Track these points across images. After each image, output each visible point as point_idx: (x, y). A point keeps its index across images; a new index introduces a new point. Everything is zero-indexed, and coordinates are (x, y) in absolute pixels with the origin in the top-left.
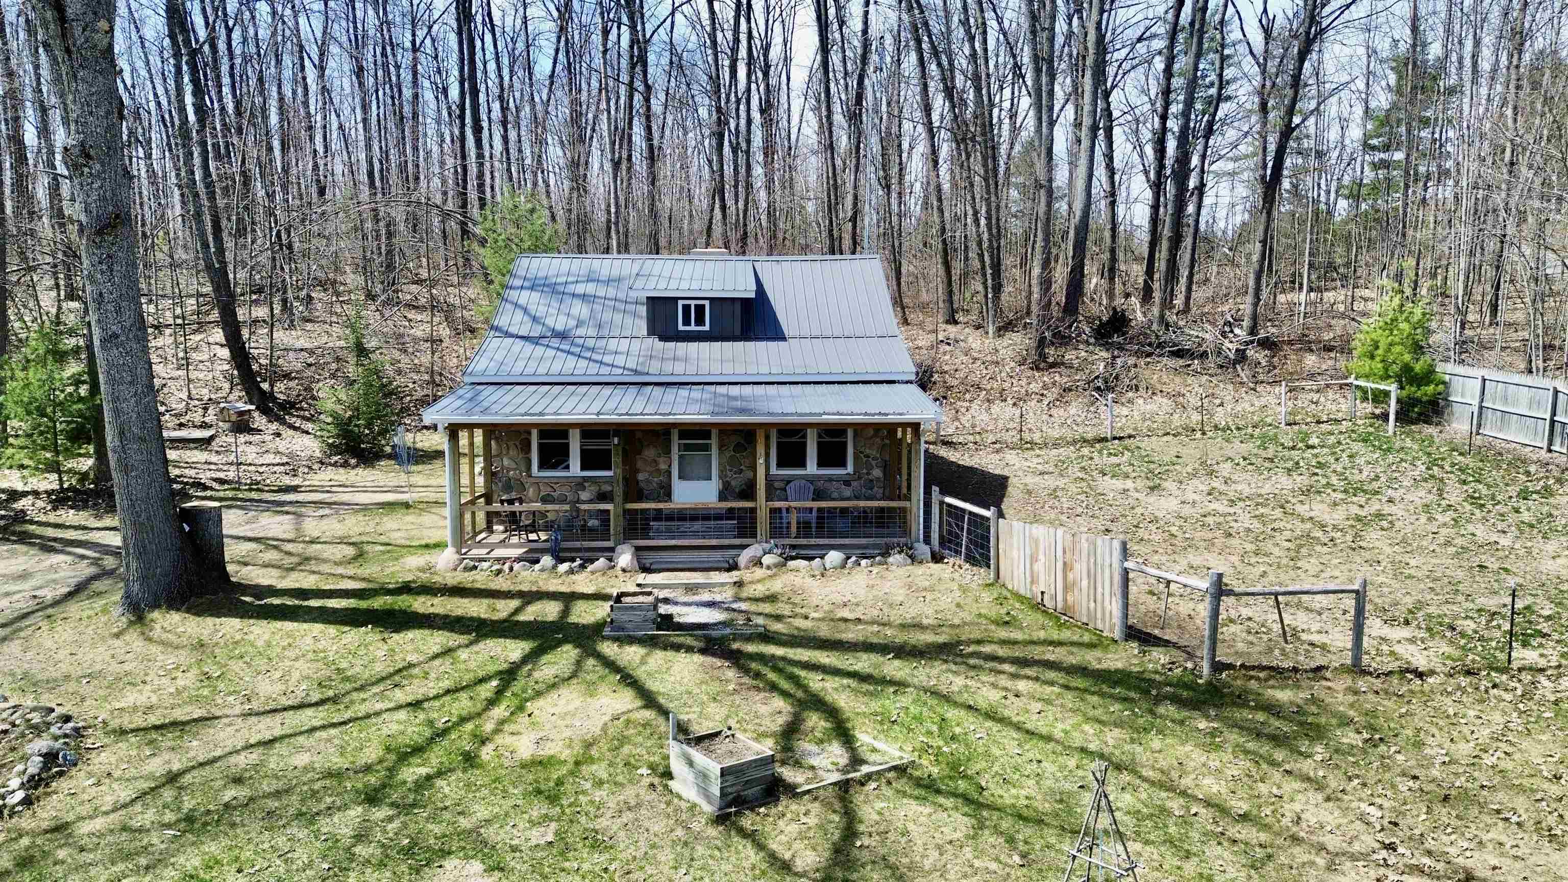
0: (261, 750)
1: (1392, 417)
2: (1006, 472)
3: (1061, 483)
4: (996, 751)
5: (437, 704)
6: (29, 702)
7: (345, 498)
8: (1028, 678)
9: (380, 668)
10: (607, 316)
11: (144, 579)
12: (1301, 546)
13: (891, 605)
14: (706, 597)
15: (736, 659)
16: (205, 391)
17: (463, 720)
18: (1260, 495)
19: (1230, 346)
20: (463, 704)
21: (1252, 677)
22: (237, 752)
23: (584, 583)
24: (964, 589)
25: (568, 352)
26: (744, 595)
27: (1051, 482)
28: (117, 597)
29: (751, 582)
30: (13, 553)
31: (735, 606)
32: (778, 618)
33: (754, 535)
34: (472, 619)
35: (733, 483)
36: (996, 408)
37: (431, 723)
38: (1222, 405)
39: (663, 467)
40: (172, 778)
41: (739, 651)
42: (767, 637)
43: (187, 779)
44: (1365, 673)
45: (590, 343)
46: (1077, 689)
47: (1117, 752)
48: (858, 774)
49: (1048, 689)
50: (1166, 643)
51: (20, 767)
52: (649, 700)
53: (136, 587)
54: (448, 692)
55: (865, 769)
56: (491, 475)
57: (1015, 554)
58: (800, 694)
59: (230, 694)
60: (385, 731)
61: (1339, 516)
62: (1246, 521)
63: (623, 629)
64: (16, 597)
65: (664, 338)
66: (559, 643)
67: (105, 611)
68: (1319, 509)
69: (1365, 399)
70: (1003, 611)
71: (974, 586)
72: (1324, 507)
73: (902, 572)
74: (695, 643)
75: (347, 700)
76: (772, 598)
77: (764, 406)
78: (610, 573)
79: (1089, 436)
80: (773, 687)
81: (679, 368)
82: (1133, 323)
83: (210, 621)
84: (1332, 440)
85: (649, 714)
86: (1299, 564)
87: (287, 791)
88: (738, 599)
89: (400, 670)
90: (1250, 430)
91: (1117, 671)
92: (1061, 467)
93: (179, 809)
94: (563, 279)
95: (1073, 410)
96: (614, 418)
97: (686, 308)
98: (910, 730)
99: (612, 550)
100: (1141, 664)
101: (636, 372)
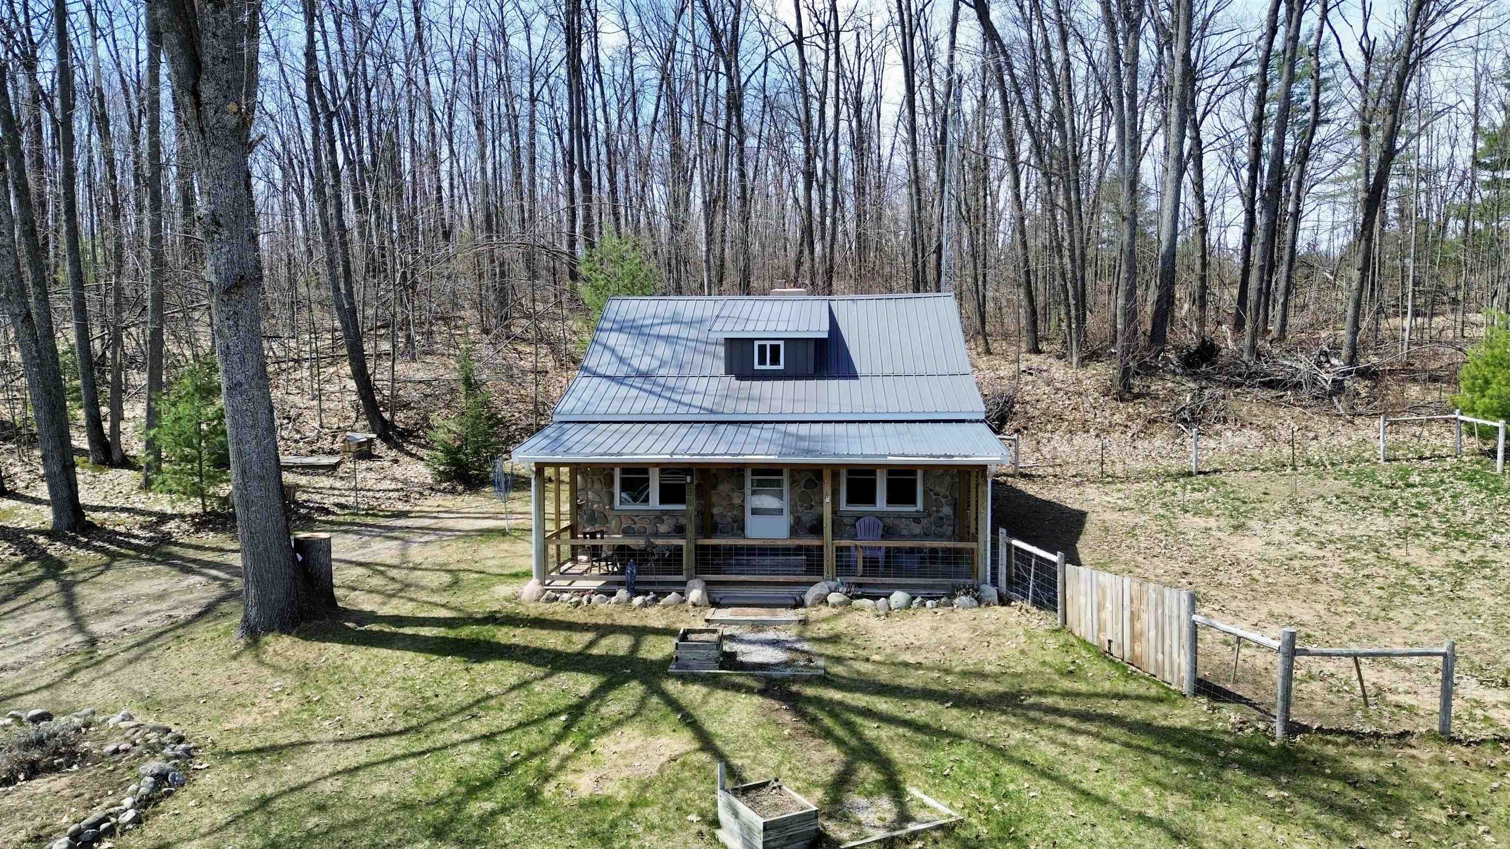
0: (345, 777)
1: (1500, 454)
2: (1085, 508)
3: (1141, 519)
4: (1051, 813)
5: (509, 736)
6: (151, 722)
7: (450, 524)
8: (1088, 733)
9: (461, 698)
10: (688, 357)
11: (260, 604)
12: (1394, 595)
13: (953, 650)
14: (770, 635)
15: (795, 702)
16: (335, 420)
17: (532, 755)
18: (1353, 538)
19: (1325, 376)
20: (533, 738)
21: (1328, 742)
22: (325, 778)
23: (655, 617)
24: (1030, 636)
25: (650, 392)
26: (808, 634)
27: (1130, 519)
28: (238, 620)
29: (817, 621)
30: (157, 573)
31: (798, 646)
32: (839, 660)
33: (820, 573)
34: (549, 651)
35: (804, 519)
36: (1078, 440)
37: (500, 756)
38: (1316, 438)
39: (737, 501)
40: (264, 802)
41: (798, 694)
42: (826, 680)
43: (278, 804)
44: (1453, 740)
45: (671, 382)
46: (1139, 747)
47: (1177, 820)
48: (904, 832)
49: (1109, 746)
50: (1238, 699)
51: (133, 787)
52: (706, 742)
53: (253, 613)
54: (521, 725)
55: (912, 827)
56: (576, 508)
57: (1082, 600)
58: (854, 742)
59: (326, 719)
60: (459, 763)
61: (1438, 562)
62: (1336, 566)
63: (687, 667)
64: (154, 616)
65: (741, 377)
66: (627, 679)
67: (227, 633)
68: (1416, 554)
69: (1471, 434)
70: (1069, 659)
71: (1040, 631)
72: (1422, 552)
73: (965, 614)
74: (754, 684)
75: (428, 729)
76: (834, 639)
77: (831, 446)
78: (681, 607)
79: (1173, 470)
80: (828, 734)
81: (752, 407)
82: (1223, 353)
83: (316, 646)
84: (1434, 478)
85: (705, 757)
86: (1391, 615)
87: (364, 820)
88: (801, 638)
89: (478, 701)
90: (1345, 466)
91: (1183, 729)
92: (1142, 502)
93: (267, 833)
94: (649, 322)
95: (1157, 443)
96: (686, 458)
97: (762, 348)
98: (962, 785)
99: (684, 583)
100: (1210, 722)
101: (712, 412)
